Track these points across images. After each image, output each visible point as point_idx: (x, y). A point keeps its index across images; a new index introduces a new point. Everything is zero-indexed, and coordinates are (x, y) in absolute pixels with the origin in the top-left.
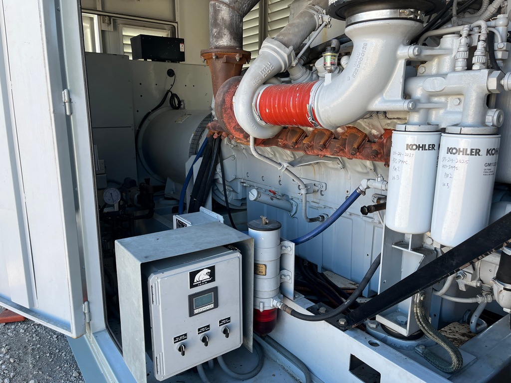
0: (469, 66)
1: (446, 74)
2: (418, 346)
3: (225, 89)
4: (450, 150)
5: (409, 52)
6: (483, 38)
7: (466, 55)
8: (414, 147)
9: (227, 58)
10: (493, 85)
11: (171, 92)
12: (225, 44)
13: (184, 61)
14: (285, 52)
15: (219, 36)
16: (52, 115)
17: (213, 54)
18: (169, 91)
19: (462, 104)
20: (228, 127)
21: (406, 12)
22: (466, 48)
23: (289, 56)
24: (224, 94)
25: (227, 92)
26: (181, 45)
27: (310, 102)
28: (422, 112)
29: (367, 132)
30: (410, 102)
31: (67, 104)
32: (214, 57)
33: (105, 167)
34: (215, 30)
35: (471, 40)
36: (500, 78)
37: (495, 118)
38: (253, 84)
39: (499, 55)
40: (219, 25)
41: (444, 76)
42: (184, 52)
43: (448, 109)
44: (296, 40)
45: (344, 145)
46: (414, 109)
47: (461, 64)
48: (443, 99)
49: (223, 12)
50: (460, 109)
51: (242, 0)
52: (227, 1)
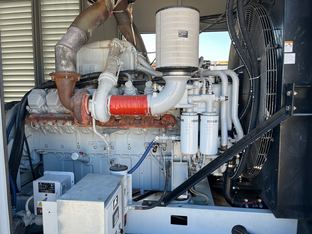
2: (190, 201)
4: (208, 121)
5: (191, 87)
7: (205, 89)
12: (71, 70)
14: (116, 79)
15: (67, 65)
17: (66, 76)
20: (83, 117)
25: (82, 98)
27: (148, 104)
29: (154, 116)
32: (67, 78)
34: (63, 62)
36: (219, 97)
40: (67, 59)
43: (199, 107)
45: (145, 122)
47: (204, 92)
49: (69, 53)
51: (77, 47)
52: (71, 46)
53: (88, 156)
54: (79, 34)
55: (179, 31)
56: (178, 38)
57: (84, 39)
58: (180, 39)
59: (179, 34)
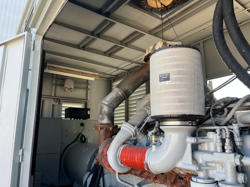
0: (224, 150)
1: (213, 152)
3: (104, 145)
5: (191, 140)
6: (228, 136)
7: (221, 144)
9: (106, 129)
10: (238, 163)
11: (81, 134)
12: (105, 122)
13: (89, 118)
15: (102, 119)
16: (12, 163)
17: (99, 127)
18: (80, 133)
19: (224, 168)
20: (105, 165)
21: (187, 123)
22: (220, 141)
23: (135, 131)
24: (103, 148)
25: (105, 147)
26: (88, 111)
27: (146, 160)
28: (204, 171)
29: (178, 173)
30: (197, 166)
31: (21, 157)
32: (99, 129)
33: (41, 176)
34: (100, 116)
35: (222, 135)
36: (241, 159)
37: (243, 178)
38: (117, 145)
39: (238, 144)
40: (103, 114)
42: (89, 114)
43: (217, 170)
44: (139, 123)
45: (166, 179)
46: (200, 170)
47: (219, 149)
48: (214, 165)
49: (105, 108)
50: (223, 171)
51: (114, 103)
52: (107, 103)
54: (116, 93)
55: (160, 75)
56: (159, 83)
58: (161, 84)
59: (160, 78)
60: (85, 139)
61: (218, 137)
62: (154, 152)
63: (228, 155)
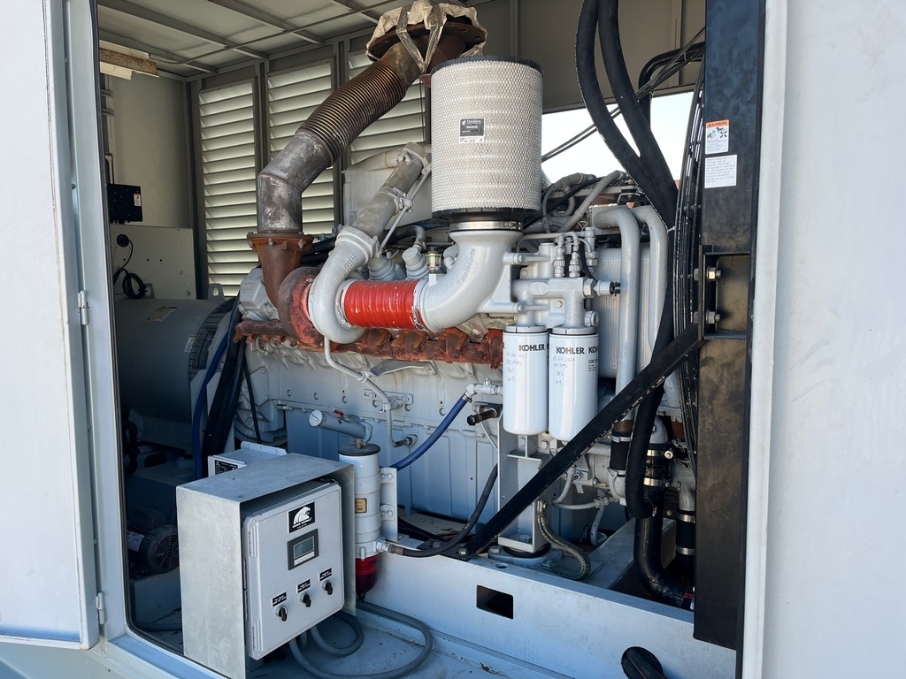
0: (566, 273)
1: (548, 279)
2: (545, 561)
3: (292, 284)
4: (559, 350)
5: (515, 258)
6: (575, 249)
7: (563, 263)
8: (527, 348)
9: (288, 244)
10: (588, 292)
11: (126, 271)
12: (284, 227)
13: (142, 220)
14: (370, 243)
15: (276, 217)
17: (270, 240)
18: (122, 269)
19: (563, 306)
20: (297, 330)
21: (509, 224)
22: (563, 258)
23: (374, 248)
24: (291, 291)
25: (295, 287)
26: (135, 196)
27: (415, 304)
28: (529, 313)
29: (468, 333)
30: (519, 305)
31: (83, 310)
32: (271, 244)
34: (269, 210)
35: (566, 249)
36: (593, 286)
37: (592, 319)
38: (336, 279)
39: (590, 263)
40: (274, 204)
41: (546, 280)
42: (141, 207)
43: (552, 310)
44: (378, 228)
45: (444, 347)
46: (523, 312)
47: (559, 272)
48: (546, 302)
49: (280, 189)
50: (561, 311)
51: (302, 175)
52: (285, 175)
53: (363, 424)
54: (308, 146)
55: (462, 121)
56: (460, 137)
57: (322, 155)
58: (463, 142)
59: (463, 128)
60: (143, 287)
61: (560, 251)
62: (433, 287)
63: (574, 280)
